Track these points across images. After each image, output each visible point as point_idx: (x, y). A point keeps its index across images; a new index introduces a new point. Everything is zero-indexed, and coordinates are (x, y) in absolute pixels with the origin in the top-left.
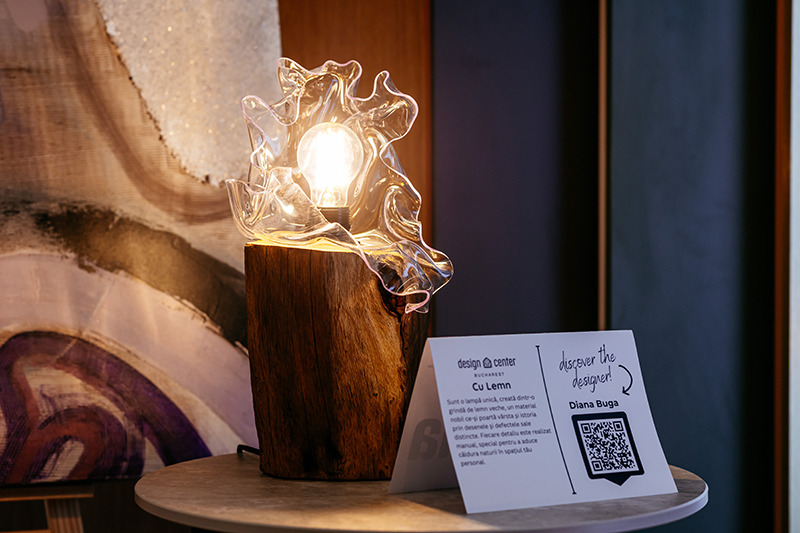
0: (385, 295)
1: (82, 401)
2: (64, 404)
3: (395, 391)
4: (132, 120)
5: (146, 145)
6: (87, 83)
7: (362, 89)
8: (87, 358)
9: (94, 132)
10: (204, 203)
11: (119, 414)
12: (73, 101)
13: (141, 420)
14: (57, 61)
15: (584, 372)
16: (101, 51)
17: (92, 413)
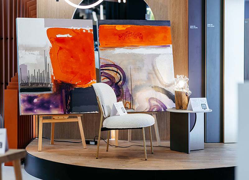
0: (186, 95)
1: (156, 104)
2: (154, 104)
3: (187, 102)
4: (160, 78)
5: (161, 80)
6: (156, 74)
7: (184, 77)
8: (157, 100)
9: (157, 79)
10: (167, 86)
11: (159, 105)
12: (155, 76)
13: (162, 106)
14: (153, 72)
15: (202, 101)
16: (157, 71)
17: (157, 105)
